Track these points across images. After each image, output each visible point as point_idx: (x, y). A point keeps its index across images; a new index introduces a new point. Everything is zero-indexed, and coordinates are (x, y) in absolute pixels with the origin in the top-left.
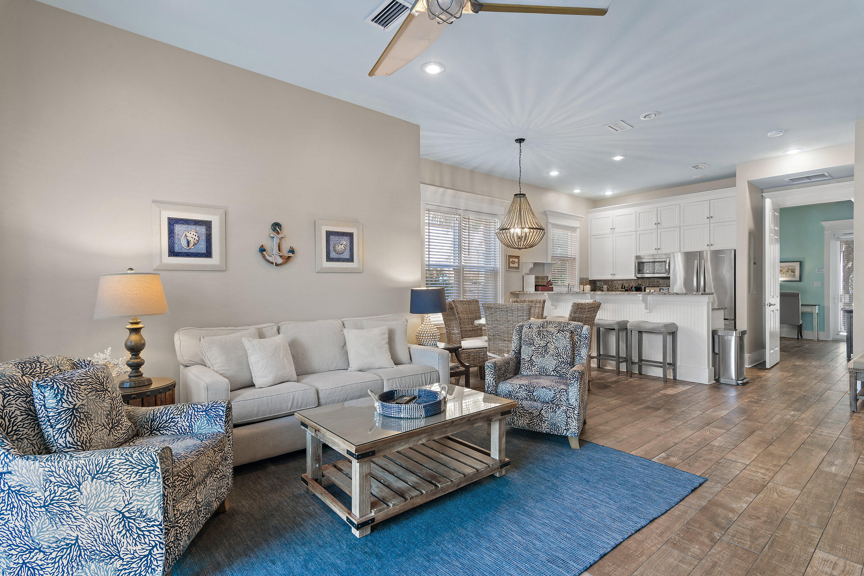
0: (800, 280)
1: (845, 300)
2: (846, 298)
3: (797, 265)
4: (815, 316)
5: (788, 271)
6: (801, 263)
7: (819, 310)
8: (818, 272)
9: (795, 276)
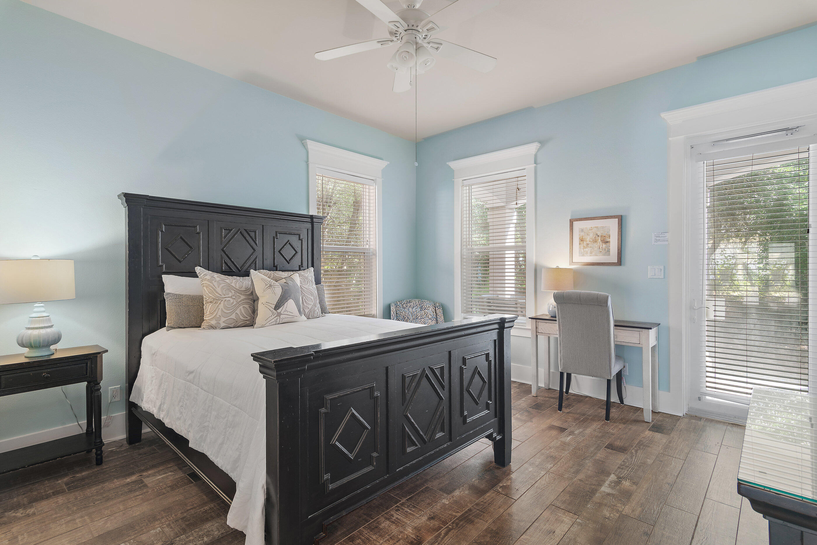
0: (620, 262)
1: (718, 314)
2: (718, 308)
3: (613, 225)
4: (647, 356)
5: (595, 241)
6: (621, 220)
7: (658, 338)
8: (656, 241)
9: (609, 251)
